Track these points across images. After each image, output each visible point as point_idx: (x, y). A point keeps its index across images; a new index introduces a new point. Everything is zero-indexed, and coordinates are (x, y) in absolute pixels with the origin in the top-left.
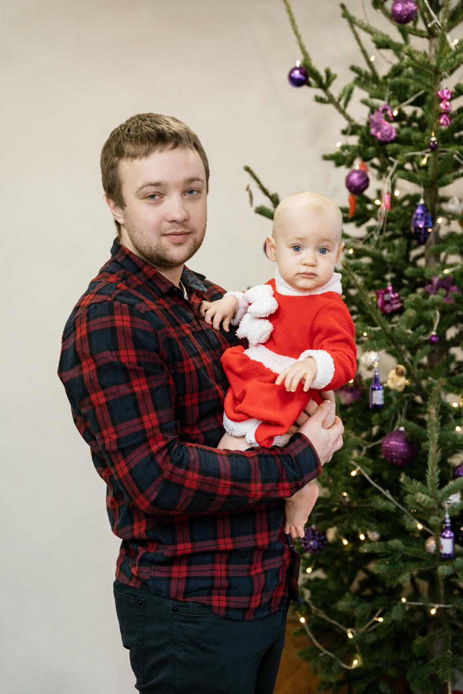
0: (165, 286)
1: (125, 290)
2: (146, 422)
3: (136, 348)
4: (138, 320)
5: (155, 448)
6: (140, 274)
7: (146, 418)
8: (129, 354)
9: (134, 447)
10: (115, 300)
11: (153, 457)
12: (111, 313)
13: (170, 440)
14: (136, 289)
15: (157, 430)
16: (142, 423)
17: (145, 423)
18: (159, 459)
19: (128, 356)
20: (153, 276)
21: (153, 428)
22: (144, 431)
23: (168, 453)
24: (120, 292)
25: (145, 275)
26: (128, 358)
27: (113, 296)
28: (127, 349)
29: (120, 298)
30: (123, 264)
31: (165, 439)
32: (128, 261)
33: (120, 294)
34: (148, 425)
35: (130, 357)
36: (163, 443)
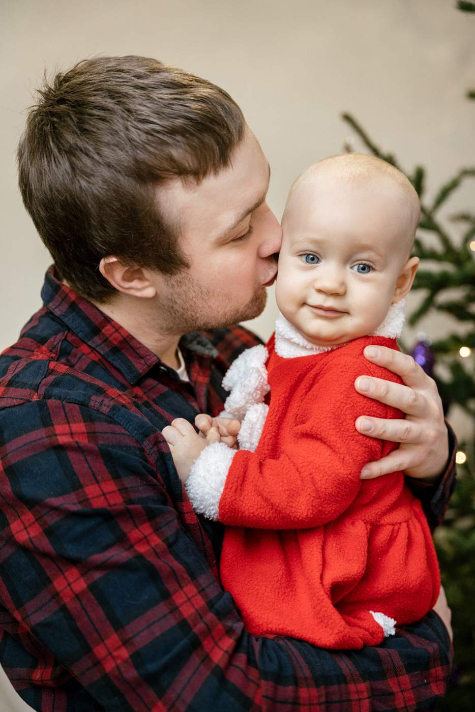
0: (143, 361)
1: (65, 374)
2: (182, 605)
3: (116, 477)
4: (101, 427)
5: (219, 656)
6: (96, 338)
7: (179, 599)
8: (105, 491)
9: (177, 664)
10: (47, 396)
11: (221, 675)
12: (47, 422)
13: (239, 632)
14: (88, 371)
15: (210, 616)
16: (174, 610)
17: (181, 609)
18: (235, 677)
19: (104, 495)
20: (120, 342)
21: (200, 615)
22: (184, 625)
23: (251, 661)
24: (55, 379)
25: (106, 340)
26: (106, 499)
27: (42, 390)
28: (98, 482)
29: (56, 391)
30: (65, 320)
31: (229, 632)
32: (74, 314)
33: (56, 384)
34: (188, 612)
35: (108, 496)
36: (228, 643)
